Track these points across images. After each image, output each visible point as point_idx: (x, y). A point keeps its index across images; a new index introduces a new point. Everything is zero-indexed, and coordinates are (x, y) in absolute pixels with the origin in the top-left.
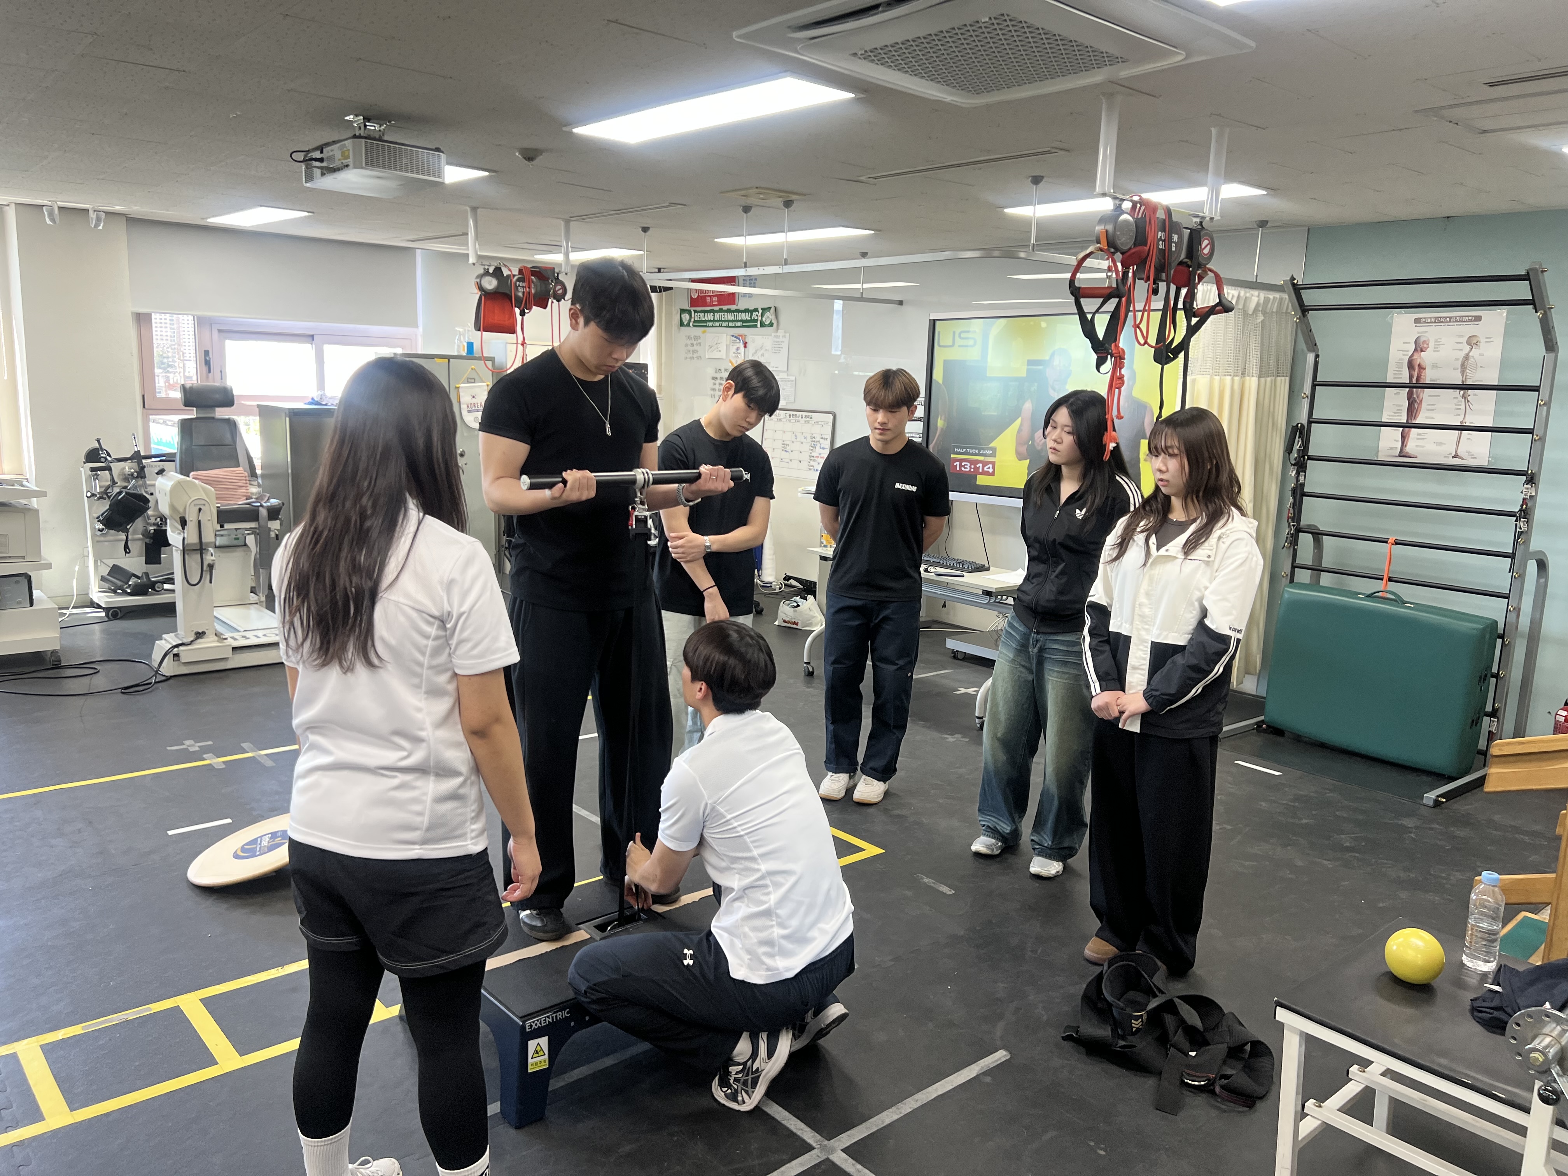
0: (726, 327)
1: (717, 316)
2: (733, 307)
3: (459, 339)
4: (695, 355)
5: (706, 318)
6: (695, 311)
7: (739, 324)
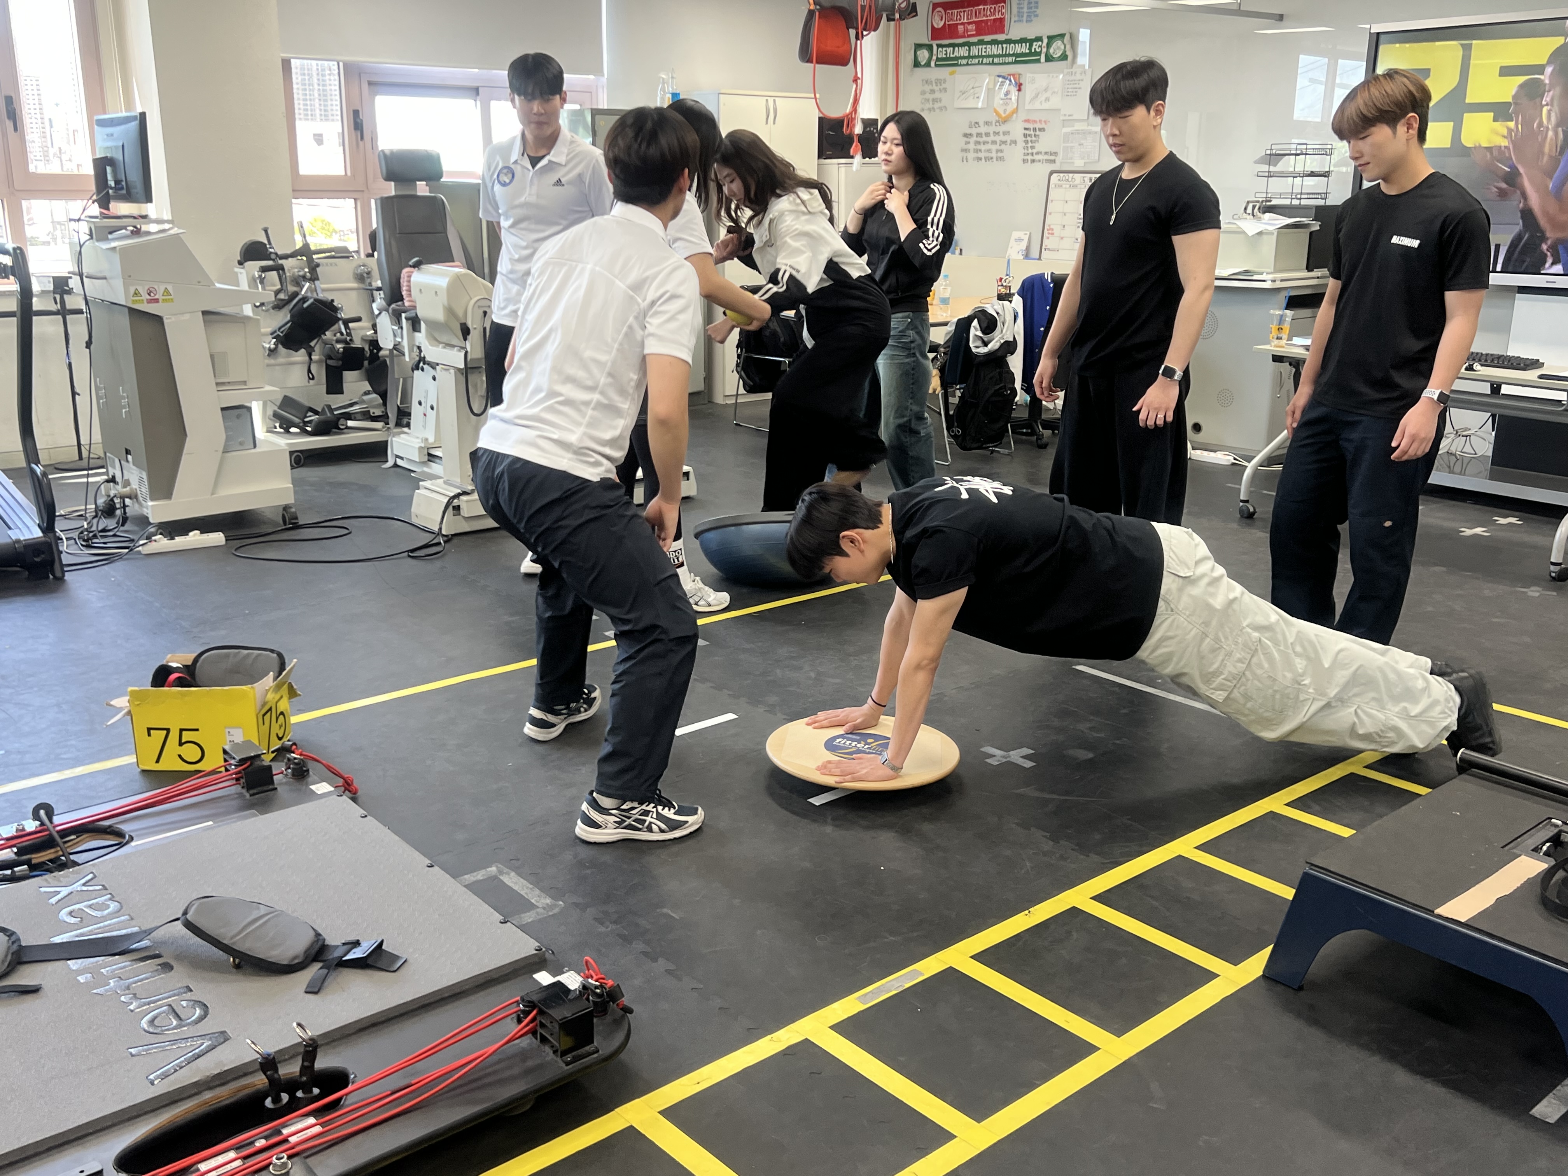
0: (989, 64)
1: (975, 51)
2: (1001, 37)
3: (663, 89)
4: (937, 105)
5: (956, 54)
6: (939, 46)
7: (1010, 59)
